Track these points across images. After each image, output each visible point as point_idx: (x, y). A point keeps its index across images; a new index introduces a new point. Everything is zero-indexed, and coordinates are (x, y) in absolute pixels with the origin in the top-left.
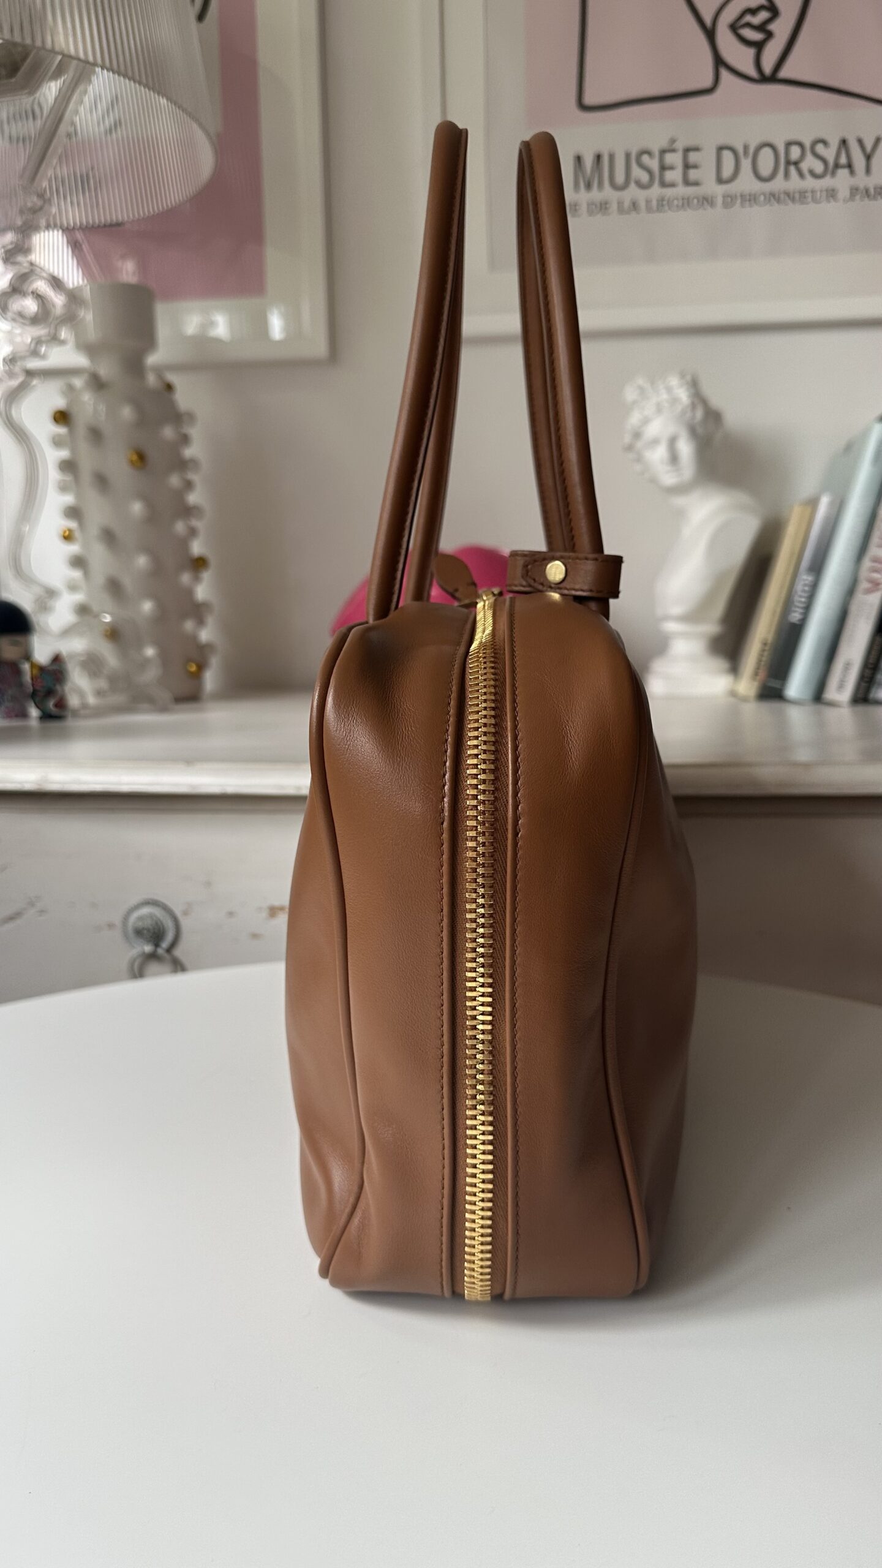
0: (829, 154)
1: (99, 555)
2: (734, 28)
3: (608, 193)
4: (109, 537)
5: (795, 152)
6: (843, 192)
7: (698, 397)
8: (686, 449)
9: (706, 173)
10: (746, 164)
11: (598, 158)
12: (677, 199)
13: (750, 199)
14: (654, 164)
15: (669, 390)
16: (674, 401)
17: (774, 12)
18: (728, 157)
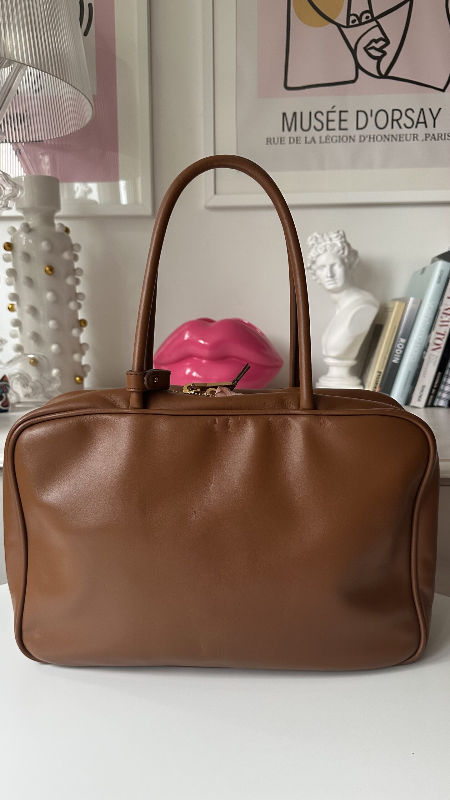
0: (415, 117)
1: (28, 320)
2: (366, 49)
3: (299, 132)
4: (34, 311)
5: (397, 115)
6: (421, 136)
7: (346, 244)
8: (339, 270)
9: (350, 124)
10: (371, 120)
11: (295, 114)
12: (336, 137)
13: (373, 138)
14: (324, 119)
15: (331, 240)
16: (333, 245)
17: (387, 42)
18: (362, 116)
